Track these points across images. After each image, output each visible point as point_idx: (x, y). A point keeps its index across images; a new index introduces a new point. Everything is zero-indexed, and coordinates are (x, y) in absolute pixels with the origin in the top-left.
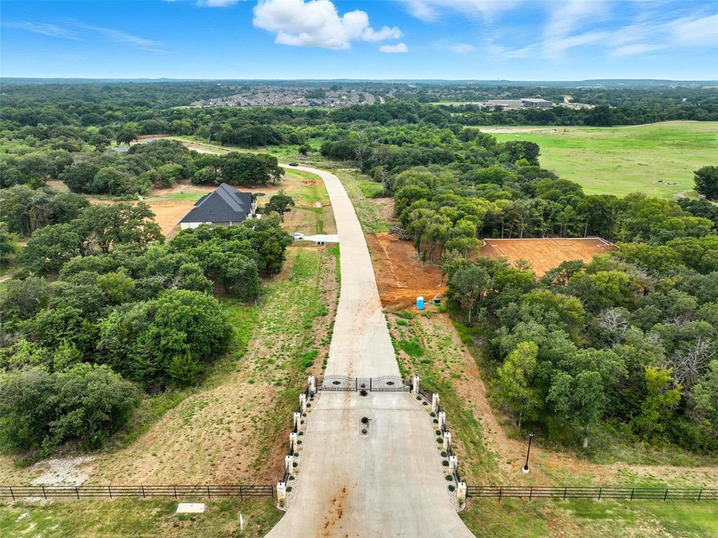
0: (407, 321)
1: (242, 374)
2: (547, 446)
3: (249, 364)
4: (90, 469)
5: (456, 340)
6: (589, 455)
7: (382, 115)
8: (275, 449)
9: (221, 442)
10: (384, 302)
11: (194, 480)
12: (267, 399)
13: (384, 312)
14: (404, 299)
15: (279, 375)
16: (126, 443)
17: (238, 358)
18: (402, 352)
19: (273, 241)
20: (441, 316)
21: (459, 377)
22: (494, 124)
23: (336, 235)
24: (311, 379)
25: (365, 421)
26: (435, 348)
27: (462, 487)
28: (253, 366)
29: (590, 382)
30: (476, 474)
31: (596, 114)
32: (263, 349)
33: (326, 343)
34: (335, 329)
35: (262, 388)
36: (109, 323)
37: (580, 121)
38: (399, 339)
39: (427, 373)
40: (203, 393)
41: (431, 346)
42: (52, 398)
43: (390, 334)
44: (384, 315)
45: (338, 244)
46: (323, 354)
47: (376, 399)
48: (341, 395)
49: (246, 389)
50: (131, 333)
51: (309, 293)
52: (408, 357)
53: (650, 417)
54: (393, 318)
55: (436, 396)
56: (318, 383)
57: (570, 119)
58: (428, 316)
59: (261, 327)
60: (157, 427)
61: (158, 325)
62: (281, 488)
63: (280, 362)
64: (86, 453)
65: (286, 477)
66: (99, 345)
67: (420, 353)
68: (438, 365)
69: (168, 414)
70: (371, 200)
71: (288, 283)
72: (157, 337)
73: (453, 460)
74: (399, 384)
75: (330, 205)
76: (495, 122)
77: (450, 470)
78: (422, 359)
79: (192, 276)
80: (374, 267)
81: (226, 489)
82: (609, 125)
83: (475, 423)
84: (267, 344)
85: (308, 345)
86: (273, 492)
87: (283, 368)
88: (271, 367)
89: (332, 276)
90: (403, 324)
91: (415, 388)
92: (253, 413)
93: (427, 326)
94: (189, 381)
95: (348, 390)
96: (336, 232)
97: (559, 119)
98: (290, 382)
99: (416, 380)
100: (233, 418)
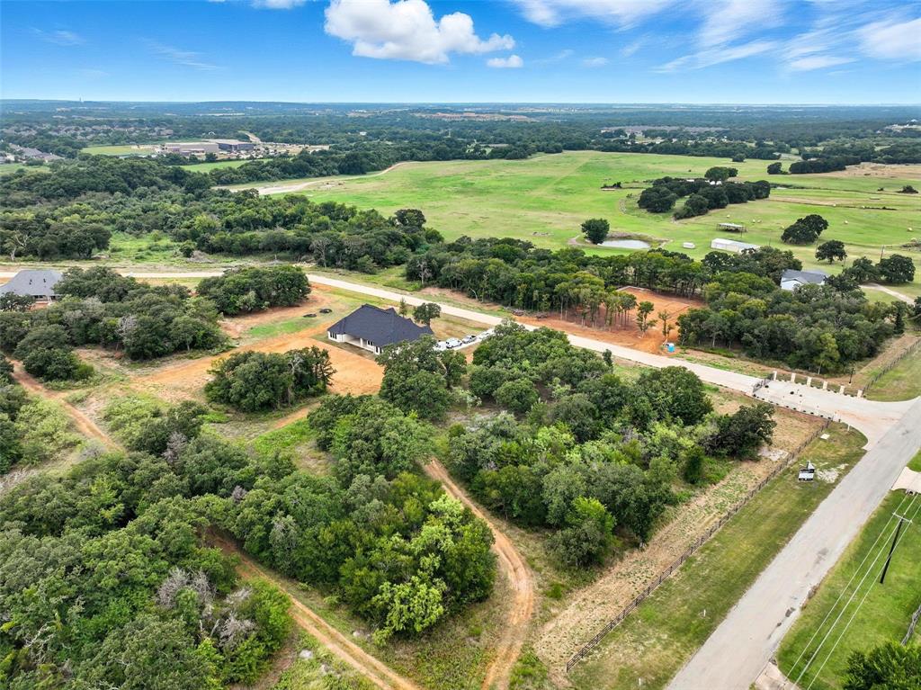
5: (724, 358)
20: (689, 351)
58: (683, 353)
70: (422, 293)
93: (696, 357)
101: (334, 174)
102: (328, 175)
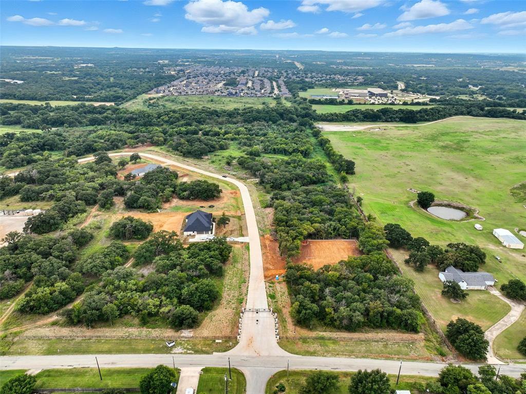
0: (272, 285)
1: (222, 306)
2: (302, 327)
3: (224, 301)
4: (192, 332)
5: (287, 293)
6: (311, 330)
7: (273, 116)
8: (235, 328)
9: (222, 326)
10: (265, 277)
11: (218, 335)
12: (231, 314)
13: (265, 282)
14: (272, 275)
15: (233, 306)
16: (199, 326)
17: (220, 300)
18: (269, 298)
19: (226, 251)
20: (283, 283)
21: (284, 307)
22: (343, 121)
23: (247, 237)
24: (243, 309)
25: (257, 321)
26: (280, 296)
27: (278, 337)
28: (225, 303)
29: (309, 313)
30: (283, 334)
31: (406, 116)
32: (227, 297)
33: (246, 295)
34: (249, 289)
35: (229, 310)
36: (185, 291)
37: (397, 119)
38: (269, 293)
39: (276, 305)
40: (213, 312)
41: (278, 295)
42: (184, 316)
43: (266, 291)
44: (264, 283)
45: (248, 243)
46: (245, 299)
47: (260, 314)
48: (251, 313)
49: (225, 311)
50: (191, 294)
51: (239, 272)
52: (271, 300)
53: (327, 321)
54: (268, 284)
55: (276, 314)
56: (245, 309)
57: (391, 118)
58: (279, 283)
59: (225, 288)
60: (204, 322)
61: (199, 292)
62: (238, 337)
63: (233, 302)
64: (190, 329)
65: (239, 335)
66: (182, 298)
67: (274, 298)
68: (279, 303)
69: (206, 318)
70: (263, 210)
71: (231, 267)
72: (200, 296)
73: (277, 331)
74: (267, 310)
75: (245, 214)
76: (344, 119)
77: (276, 333)
78: (275, 300)
79: (203, 271)
80: (263, 257)
81: (226, 337)
82: (414, 122)
83: (286, 321)
84: (228, 295)
85: (241, 295)
86: (236, 338)
87: (234, 304)
88: (231, 303)
89: (247, 263)
90: (271, 287)
91: (271, 311)
92: (228, 318)
93: (278, 287)
94: (209, 309)
95: (253, 311)
96: (247, 235)
97: (384, 118)
98: (237, 308)
99: (271, 309)
100: (223, 319)
101: (396, 121)
102: (391, 121)
